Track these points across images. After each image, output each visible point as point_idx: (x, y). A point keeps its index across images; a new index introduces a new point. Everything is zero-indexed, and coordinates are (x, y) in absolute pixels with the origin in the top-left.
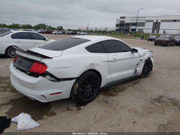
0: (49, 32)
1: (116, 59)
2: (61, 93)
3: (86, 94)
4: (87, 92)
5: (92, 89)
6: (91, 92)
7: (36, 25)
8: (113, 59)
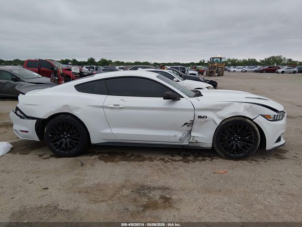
0: (273, 70)
1: (120, 106)
2: (27, 132)
3: (59, 144)
4: (63, 142)
5: (71, 140)
6: (68, 143)
7: (264, 59)
8: (114, 105)
